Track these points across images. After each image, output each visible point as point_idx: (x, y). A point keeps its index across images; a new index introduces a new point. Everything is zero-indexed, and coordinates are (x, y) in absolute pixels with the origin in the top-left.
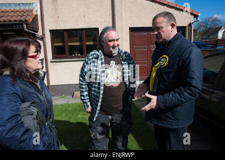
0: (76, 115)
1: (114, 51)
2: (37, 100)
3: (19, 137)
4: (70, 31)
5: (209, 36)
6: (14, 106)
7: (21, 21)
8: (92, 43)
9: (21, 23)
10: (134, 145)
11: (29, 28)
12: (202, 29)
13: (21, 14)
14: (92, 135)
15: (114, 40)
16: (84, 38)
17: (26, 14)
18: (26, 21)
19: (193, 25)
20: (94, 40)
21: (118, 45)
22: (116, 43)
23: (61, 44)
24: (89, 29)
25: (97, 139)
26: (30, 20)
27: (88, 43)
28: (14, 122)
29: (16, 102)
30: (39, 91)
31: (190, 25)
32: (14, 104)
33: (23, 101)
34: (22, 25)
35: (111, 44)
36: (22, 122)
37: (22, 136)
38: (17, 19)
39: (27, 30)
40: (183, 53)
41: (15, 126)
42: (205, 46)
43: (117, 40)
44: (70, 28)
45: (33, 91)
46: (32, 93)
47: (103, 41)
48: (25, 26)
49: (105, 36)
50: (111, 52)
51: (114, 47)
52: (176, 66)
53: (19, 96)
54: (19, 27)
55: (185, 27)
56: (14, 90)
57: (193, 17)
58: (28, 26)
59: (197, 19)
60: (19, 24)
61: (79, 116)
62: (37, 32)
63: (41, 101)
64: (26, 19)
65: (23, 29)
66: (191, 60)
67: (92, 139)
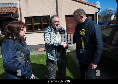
0: (39, 60)
1: (57, 27)
2: (23, 50)
3: (17, 67)
4: (35, 18)
5: (107, 19)
6: (14, 53)
7: (9, 12)
8: (46, 23)
9: (10, 14)
10: (69, 74)
11: (14, 16)
12: (103, 15)
13: (9, 9)
14: (49, 69)
15: (57, 22)
16: (42, 21)
17: (12, 9)
18: (12, 12)
19: (98, 13)
20: (48, 22)
21: (59, 24)
22: (58, 23)
23: (30, 24)
24: (45, 16)
25: (51, 71)
26: (14, 12)
27: (44, 23)
28: (14, 60)
29: (15, 51)
30: (24, 46)
31: (96, 13)
32: (14, 52)
33: (18, 51)
34: (10, 15)
35: (56, 23)
36: (18, 60)
37: (18, 66)
38: (7, 12)
39: (13, 17)
40: (91, 28)
41: (15, 62)
42: (104, 24)
43: (59, 22)
44: (35, 16)
45: (21, 46)
46: (21, 47)
47: (52, 22)
48: (12, 15)
49: (53, 19)
50: (56, 27)
51: (57, 25)
52: (89, 34)
53: (15, 48)
54: (8, 16)
55: (94, 14)
56: (13, 45)
57: (98, 9)
58: (13, 15)
59: (100, 10)
60: (8, 14)
61: (41, 61)
62: (18, 18)
63: (25, 51)
64: (12, 11)
65: (11, 17)
66: (96, 31)
67: (49, 71)
